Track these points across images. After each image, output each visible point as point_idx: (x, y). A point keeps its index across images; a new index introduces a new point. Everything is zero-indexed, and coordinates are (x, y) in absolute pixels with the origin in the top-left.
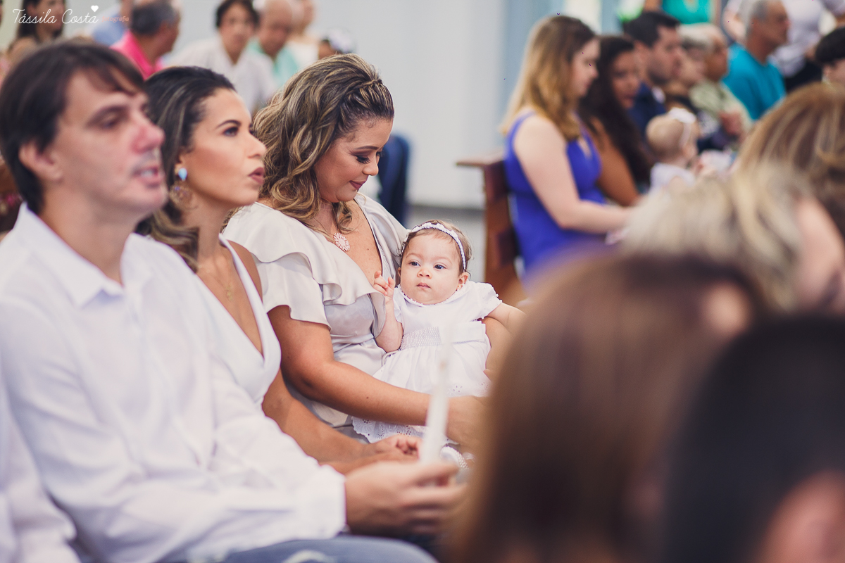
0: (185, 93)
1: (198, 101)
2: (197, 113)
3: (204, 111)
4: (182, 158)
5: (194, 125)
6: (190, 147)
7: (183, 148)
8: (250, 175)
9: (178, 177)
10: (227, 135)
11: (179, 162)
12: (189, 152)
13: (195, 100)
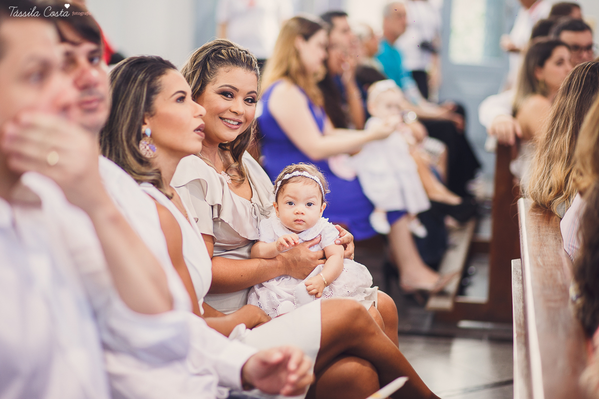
0: (146, 75)
1: (155, 79)
2: (155, 88)
3: (160, 85)
4: (146, 121)
5: (153, 97)
6: (153, 113)
7: (147, 113)
8: (194, 131)
9: (145, 135)
10: (178, 102)
11: (145, 124)
12: (152, 116)
13: (153, 79)
